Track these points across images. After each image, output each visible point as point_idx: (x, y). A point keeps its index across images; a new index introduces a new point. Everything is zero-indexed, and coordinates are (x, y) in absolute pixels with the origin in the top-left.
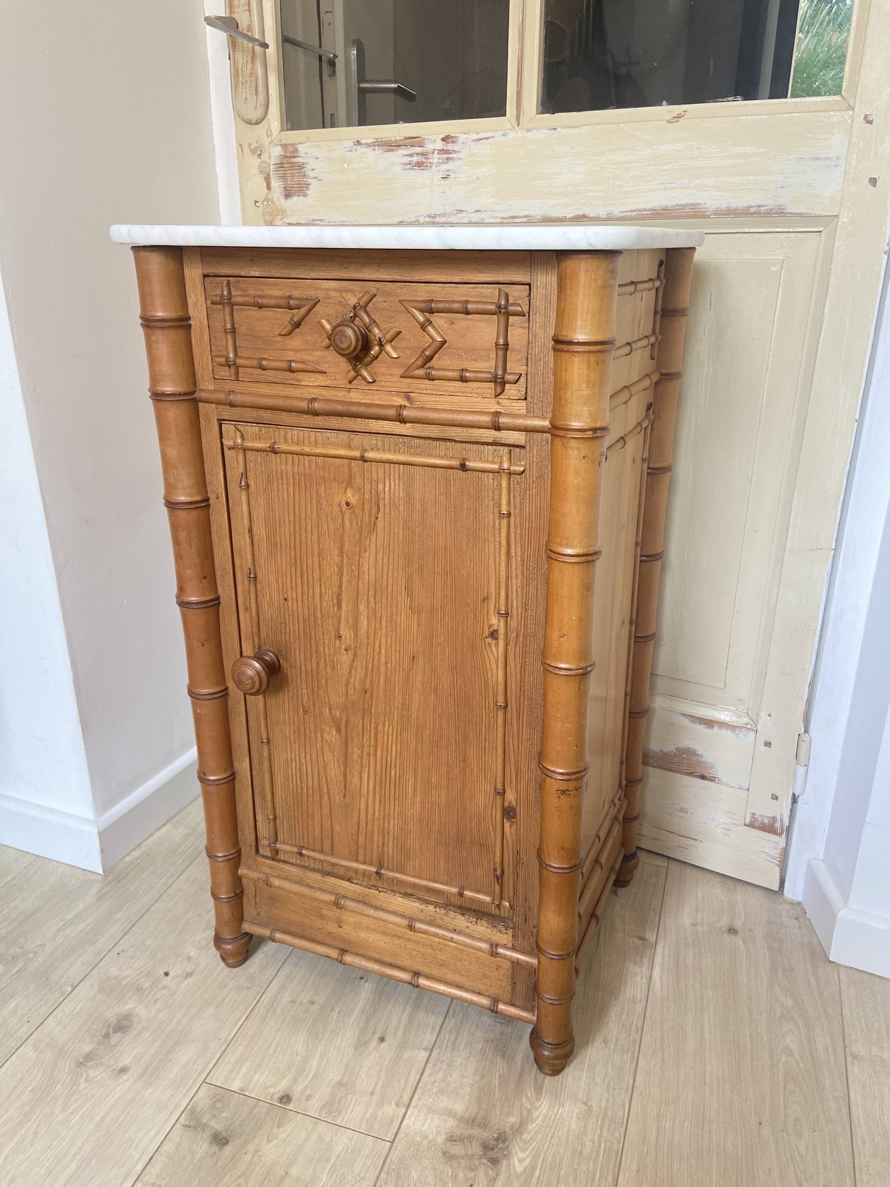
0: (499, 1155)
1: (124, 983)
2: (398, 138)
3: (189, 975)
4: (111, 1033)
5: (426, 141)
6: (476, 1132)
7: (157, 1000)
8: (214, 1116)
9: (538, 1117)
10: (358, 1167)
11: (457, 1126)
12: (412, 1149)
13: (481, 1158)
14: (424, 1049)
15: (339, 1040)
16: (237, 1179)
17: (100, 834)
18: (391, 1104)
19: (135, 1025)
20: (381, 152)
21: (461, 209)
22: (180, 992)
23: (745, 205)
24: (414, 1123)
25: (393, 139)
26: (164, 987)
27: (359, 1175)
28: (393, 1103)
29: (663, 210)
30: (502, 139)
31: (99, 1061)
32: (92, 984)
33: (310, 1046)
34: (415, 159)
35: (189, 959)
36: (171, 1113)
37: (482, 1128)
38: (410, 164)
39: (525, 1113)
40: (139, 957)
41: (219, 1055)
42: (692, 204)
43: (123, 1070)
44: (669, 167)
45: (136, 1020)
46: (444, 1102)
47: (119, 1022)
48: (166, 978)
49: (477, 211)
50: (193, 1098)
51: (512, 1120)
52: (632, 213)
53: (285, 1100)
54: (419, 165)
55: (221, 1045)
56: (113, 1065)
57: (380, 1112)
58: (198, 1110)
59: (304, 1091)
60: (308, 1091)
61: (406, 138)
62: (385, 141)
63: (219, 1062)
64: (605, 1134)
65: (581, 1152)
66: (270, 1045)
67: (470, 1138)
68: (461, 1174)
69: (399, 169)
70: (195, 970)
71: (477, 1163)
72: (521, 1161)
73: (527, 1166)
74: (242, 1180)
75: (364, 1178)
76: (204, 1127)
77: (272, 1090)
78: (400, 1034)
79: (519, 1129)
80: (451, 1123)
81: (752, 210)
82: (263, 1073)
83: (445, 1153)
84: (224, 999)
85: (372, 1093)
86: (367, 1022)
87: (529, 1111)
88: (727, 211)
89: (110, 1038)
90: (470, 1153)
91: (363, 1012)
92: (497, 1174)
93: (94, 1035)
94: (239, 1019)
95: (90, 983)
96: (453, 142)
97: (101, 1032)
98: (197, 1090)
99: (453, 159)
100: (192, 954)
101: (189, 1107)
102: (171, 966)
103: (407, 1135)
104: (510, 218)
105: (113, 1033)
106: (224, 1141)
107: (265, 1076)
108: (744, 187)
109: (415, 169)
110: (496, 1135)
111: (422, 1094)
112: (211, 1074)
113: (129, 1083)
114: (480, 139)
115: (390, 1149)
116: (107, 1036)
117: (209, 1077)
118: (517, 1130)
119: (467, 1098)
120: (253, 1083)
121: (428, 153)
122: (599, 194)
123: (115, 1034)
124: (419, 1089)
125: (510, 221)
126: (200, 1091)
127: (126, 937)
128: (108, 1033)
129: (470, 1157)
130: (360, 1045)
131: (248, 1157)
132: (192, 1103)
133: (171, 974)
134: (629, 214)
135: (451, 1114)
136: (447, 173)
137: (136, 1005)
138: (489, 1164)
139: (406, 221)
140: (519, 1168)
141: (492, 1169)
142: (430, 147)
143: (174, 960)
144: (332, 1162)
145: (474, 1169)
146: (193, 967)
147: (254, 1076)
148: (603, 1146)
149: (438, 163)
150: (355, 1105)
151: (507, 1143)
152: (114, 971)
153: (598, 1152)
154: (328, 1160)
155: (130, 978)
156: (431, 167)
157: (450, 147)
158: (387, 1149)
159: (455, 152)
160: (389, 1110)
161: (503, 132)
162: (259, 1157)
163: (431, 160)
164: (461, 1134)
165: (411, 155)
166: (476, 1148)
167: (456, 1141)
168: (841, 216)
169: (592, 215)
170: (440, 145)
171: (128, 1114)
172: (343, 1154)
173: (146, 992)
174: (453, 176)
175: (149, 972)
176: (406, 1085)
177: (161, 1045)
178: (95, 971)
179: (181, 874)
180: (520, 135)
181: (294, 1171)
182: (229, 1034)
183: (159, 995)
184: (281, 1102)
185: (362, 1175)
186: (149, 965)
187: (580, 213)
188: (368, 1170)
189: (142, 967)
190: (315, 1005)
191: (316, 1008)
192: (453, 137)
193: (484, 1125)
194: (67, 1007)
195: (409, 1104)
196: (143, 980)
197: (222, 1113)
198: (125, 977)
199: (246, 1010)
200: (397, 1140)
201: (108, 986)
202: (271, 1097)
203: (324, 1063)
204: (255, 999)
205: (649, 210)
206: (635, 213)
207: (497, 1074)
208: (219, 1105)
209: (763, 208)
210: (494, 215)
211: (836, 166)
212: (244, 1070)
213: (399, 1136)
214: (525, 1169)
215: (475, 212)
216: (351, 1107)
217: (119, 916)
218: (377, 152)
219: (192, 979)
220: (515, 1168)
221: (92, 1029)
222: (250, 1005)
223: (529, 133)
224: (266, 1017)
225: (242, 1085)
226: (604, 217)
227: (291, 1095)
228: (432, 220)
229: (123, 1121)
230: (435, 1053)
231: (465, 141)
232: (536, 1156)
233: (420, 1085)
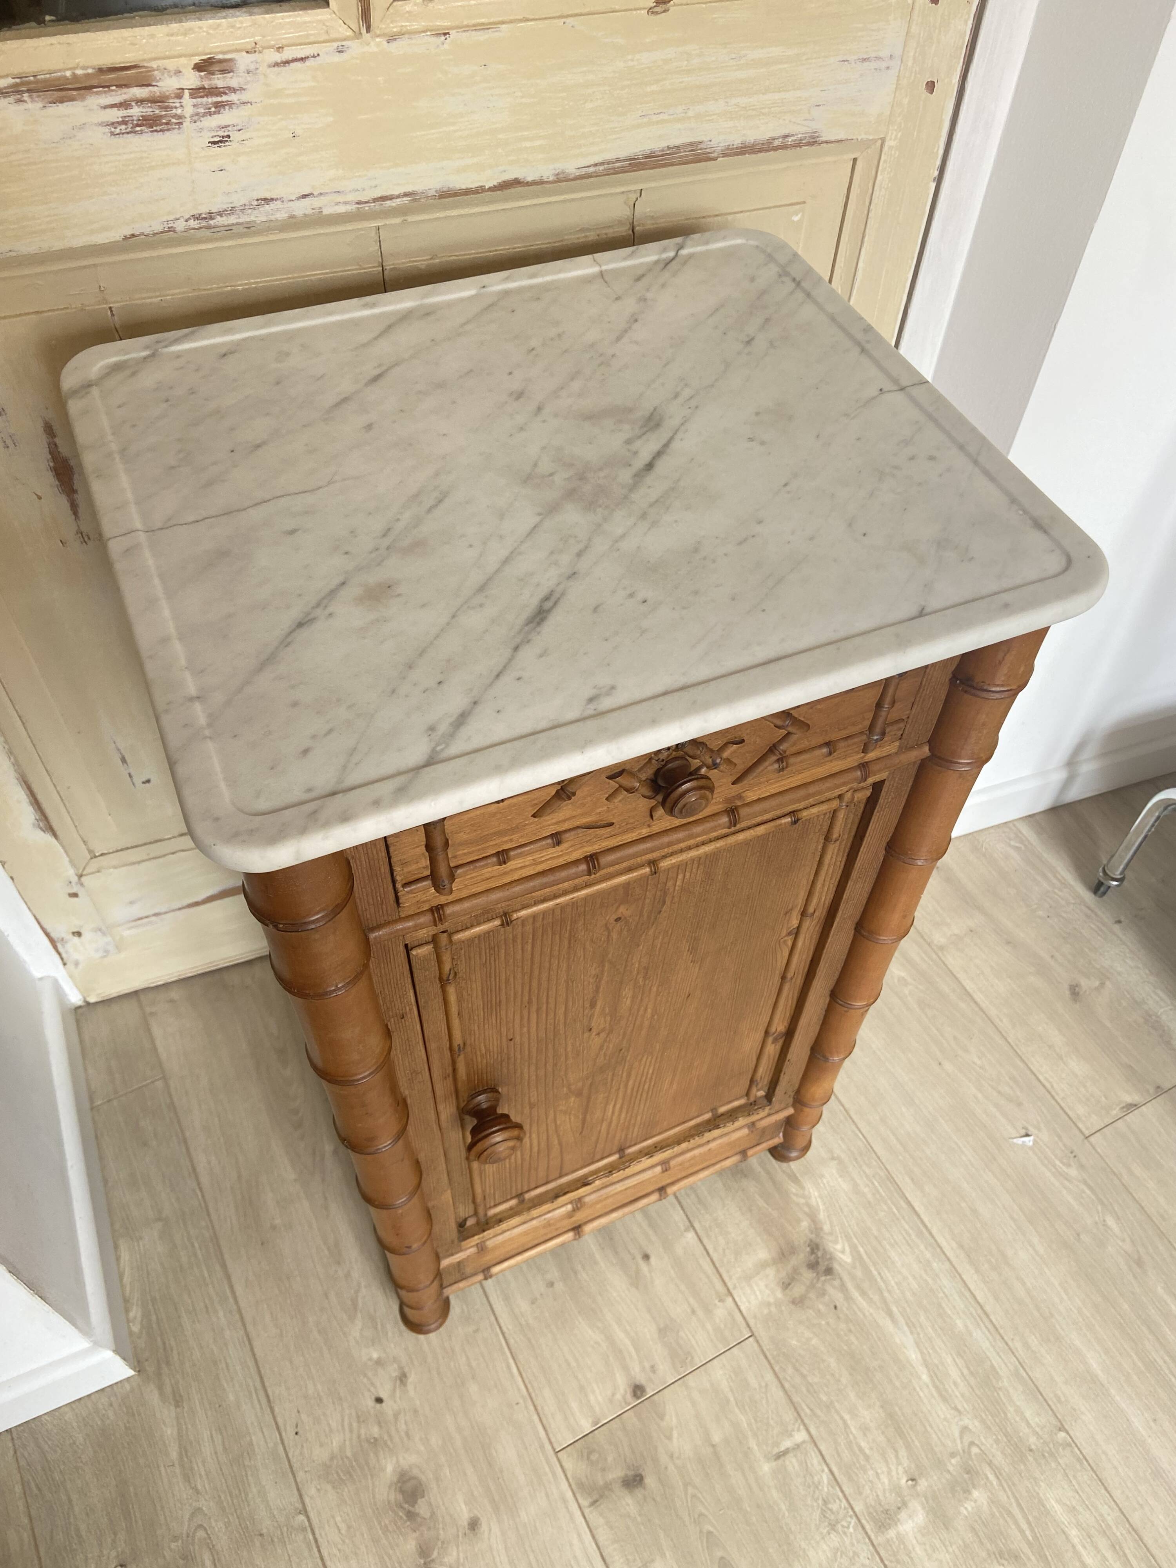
0: (826, 1263)
1: (349, 1454)
2: (79, 72)
3: (402, 1378)
4: (411, 1508)
5: (156, 73)
6: (794, 1261)
7: (407, 1434)
8: (603, 1470)
9: (818, 1204)
10: (753, 1382)
11: (778, 1271)
12: (770, 1324)
13: (818, 1279)
14: (686, 1230)
15: (615, 1294)
16: (686, 1494)
17: (117, 1351)
18: (715, 1305)
19: (423, 1478)
20: (40, 105)
21: (268, 196)
22: (418, 1403)
23: (767, 136)
24: (749, 1302)
25: (68, 74)
26: (396, 1416)
27: (760, 1386)
28: (716, 1301)
29: (646, 157)
30: (337, 58)
31: (439, 1543)
32: (318, 1490)
33: (600, 1325)
34: (136, 111)
35: (379, 1362)
36: (567, 1508)
37: (794, 1253)
38: (124, 122)
39: (806, 1209)
40: (324, 1414)
41: (535, 1418)
42: (691, 144)
43: (474, 1524)
44: (654, 88)
45: (415, 1472)
46: (749, 1261)
47: (402, 1491)
48: (384, 1404)
49: (305, 196)
50: (566, 1476)
51: (805, 1224)
52: (597, 168)
53: (639, 1393)
54: (151, 123)
55: (526, 1407)
56: (458, 1531)
57: (718, 1321)
58: (584, 1480)
59: (643, 1369)
60: (647, 1365)
61: (101, 71)
62: (45, 81)
63: (545, 1422)
64: (867, 1171)
65: (869, 1203)
66: (566, 1361)
67: (795, 1270)
68: (821, 1307)
69: (100, 136)
70: (401, 1368)
71: (819, 1285)
72: (843, 1252)
73: (851, 1252)
74: (690, 1490)
75: (767, 1385)
76: (608, 1486)
77: (618, 1397)
78: (654, 1238)
79: (816, 1227)
80: (771, 1272)
81: (776, 143)
82: (593, 1392)
83: (793, 1302)
84: (470, 1366)
85: (693, 1312)
86: (617, 1253)
87: (808, 1205)
88: (742, 148)
89: (418, 1515)
90: (808, 1283)
91: (603, 1249)
92: (841, 1279)
93: (398, 1528)
94: (509, 1367)
95: (313, 1491)
96: (223, 71)
97: (401, 1517)
98: (561, 1466)
99: (231, 104)
100: (375, 1356)
101: (574, 1486)
102: (372, 1389)
103: (755, 1317)
104: (375, 200)
105: (413, 1506)
106: (638, 1478)
107: (597, 1392)
108: (766, 110)
109: (142, 132)
110: (808, 1249)
111: (728, 1272)
112: (553, 1440)
113: (496, 1529)
114: (287, 62)
115: (757, 1342)
116: (411, 1516)
117: (555, 1445)
118: (816, 1229)
119: (758, 1239)
120: (597, 1409)
121: (168, 97)
122: (538, 143)
123: (416, 1506)
124: (722, 1270)
125: (376, 206)
126: (564, 1464)
127: (277, 1410)
128: (409, 1512)
129: (812, 1286)
130: (636, 1281)
131: (671, 1468)
132: (571, 1481)
133: (383, 1395)
134: (592, 169)
135: (764, 1265)
136: (221, 133)
137: (394, 1459)
138: (828, 1277)
139: (143, 234)
140: (847, 1258)
141: (834, 1280)
142: (167, 84)
143: (365, 1380)
144: (732, 1399)
145: (823, 1293)
146: (395, 1366)
147: (589, 1401)
148: (876, 1184)
149: (197, 114)
150: (693, 1336)
151: (821, 1248)
152: (320, 1454)
153: (878, 1191)
154: (728, 1401)
155: (347, 1443)
156: (181, 123)
157: (219, 81)
158: (755, 1345)
159: (234, 90)
160: (721, 1312)
161: (335, 44)
162: (678, 1458)
163: (179, 111)
164: (787, 1274)
165: (125, 105)
166: (808, 1275)
167: (790, 1284)
168: (888, 139)
169: (530, 179)
170: (192, 79)
171: (533, 1551)
172: (731, 1384)
173: (386, 1437)
174: (235, 136)
175: (358, 1417)
176: (708, 1277)
177: (474, 1467)
178: (300, 1475)
179: (231, 1287)
180: (376, 50)
181: (716, 1438)
182: (519, 1389)
183: (403, 1427)
184: (638, 1398)
185: (763, 1384)
186: (347, 1412)
187: (509, 176)
188: (762, 1376)
189: (343, 1420)
190: (556, 1285)
191: (559, 1286)
192: (220, 61)
193: (793, 1250)
194: (329, 1536)
195: (728, 1290)
196: (363, 1431)
197: (606, 1459)
198: (342, 1448)
199: (504, 1353)
200: (754, 1329)
201: (337, 1473)
202: (626, 1403)
203: (628, 1328)
204: (497, 1335)
205: (624, 161)
206: (601, 168)
207: (757, 1197)
208: (594, 1457)
209: (790, 139)
210: (340, 198)
211: (888, 68)
212: (574, 1405)
213: (752, 1324)
214: (853, 1256)
215: (298, 198)
216: (693, 1342)
217: (231, 1397)
218: (30, 105)
219: (412, 1378)
220: (845, 1262)
221: (386, 1526)
222: (501, 1345)
223: (394, 45)
224: (529, 1340)
225: (590, 1420)
226: (551, 179)
227: (638, 1383)
228: (204, 223)
229: (537, 1561)
230: (697, 1225)
231: (252, 67)
232: (848, 1238)
233: (718, 1265)
